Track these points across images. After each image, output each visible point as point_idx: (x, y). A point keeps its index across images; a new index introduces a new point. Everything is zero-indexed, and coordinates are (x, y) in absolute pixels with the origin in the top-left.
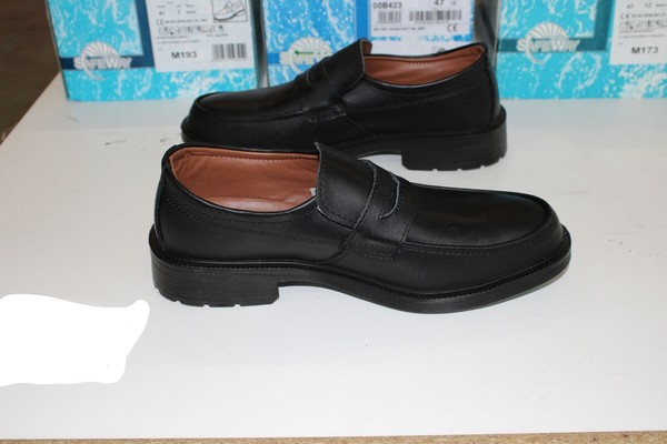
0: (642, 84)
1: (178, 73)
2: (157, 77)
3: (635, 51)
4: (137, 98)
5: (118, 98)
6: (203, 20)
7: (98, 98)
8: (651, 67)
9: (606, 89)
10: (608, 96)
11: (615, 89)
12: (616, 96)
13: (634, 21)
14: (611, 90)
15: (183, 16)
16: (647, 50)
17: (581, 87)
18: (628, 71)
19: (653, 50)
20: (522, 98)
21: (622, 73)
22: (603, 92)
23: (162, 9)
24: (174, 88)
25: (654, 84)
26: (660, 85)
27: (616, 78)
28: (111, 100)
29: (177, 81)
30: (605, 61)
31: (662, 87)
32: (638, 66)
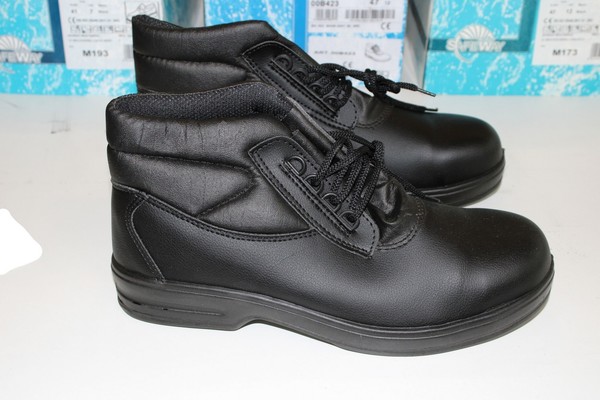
0: (562, 84)
1: (89, 71)
2: (68, 74)
3: (556, 53)
4: (46, 93)
5: (28, 92)
6: (115, 21)
7: (8, 90)
8: (570, 68)
9: (528, 87)
10: (530, 94)
11: (536, 87)
12: (537, 94)
13: (556, 26)
14: (532, 89)
15: (96, 15)
16: (567, 52)
17: (505, 85)
18: (549, 71)
19: (573, 52)
20: (449, 93)
21: (543, 73)
22: (525, 90)
23: (74, 8)
24: (84, 85)
25: (572, 84)
26: (578, 84)
27: (538, 77)
28: (21, 92)
29: (87, 78)
30: (528, 62)
31: (580, 87)
32: (558, 66)
